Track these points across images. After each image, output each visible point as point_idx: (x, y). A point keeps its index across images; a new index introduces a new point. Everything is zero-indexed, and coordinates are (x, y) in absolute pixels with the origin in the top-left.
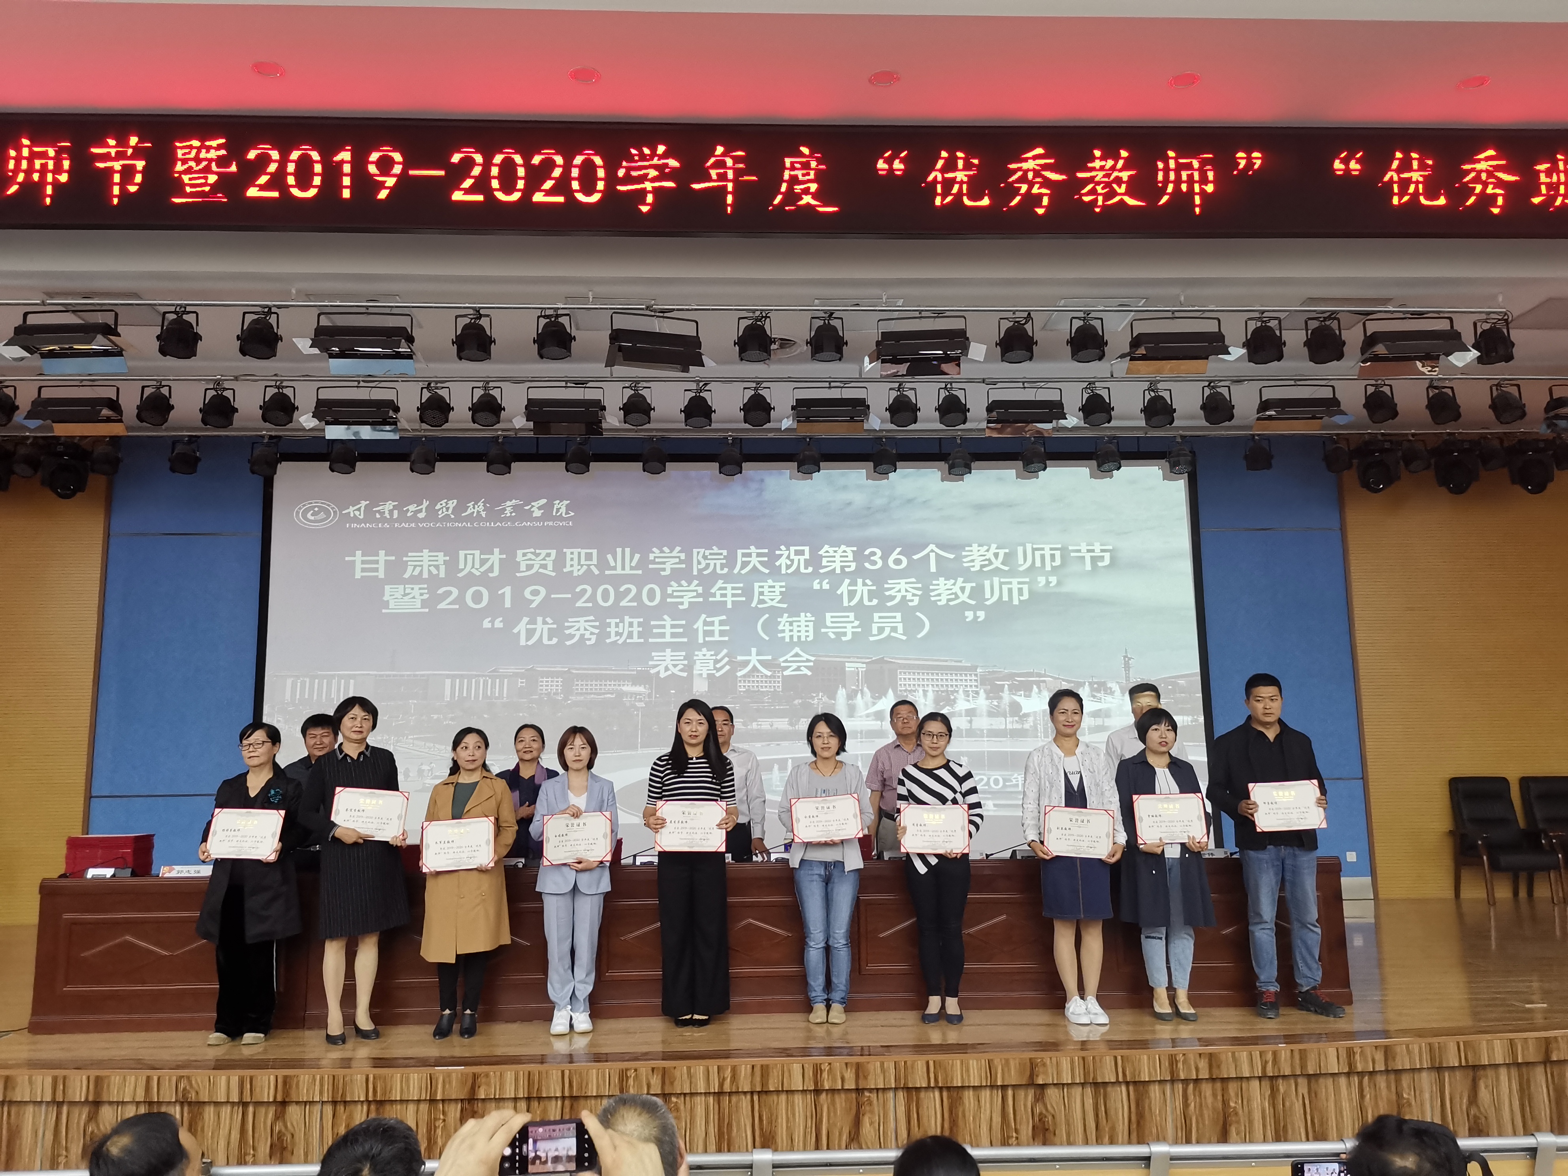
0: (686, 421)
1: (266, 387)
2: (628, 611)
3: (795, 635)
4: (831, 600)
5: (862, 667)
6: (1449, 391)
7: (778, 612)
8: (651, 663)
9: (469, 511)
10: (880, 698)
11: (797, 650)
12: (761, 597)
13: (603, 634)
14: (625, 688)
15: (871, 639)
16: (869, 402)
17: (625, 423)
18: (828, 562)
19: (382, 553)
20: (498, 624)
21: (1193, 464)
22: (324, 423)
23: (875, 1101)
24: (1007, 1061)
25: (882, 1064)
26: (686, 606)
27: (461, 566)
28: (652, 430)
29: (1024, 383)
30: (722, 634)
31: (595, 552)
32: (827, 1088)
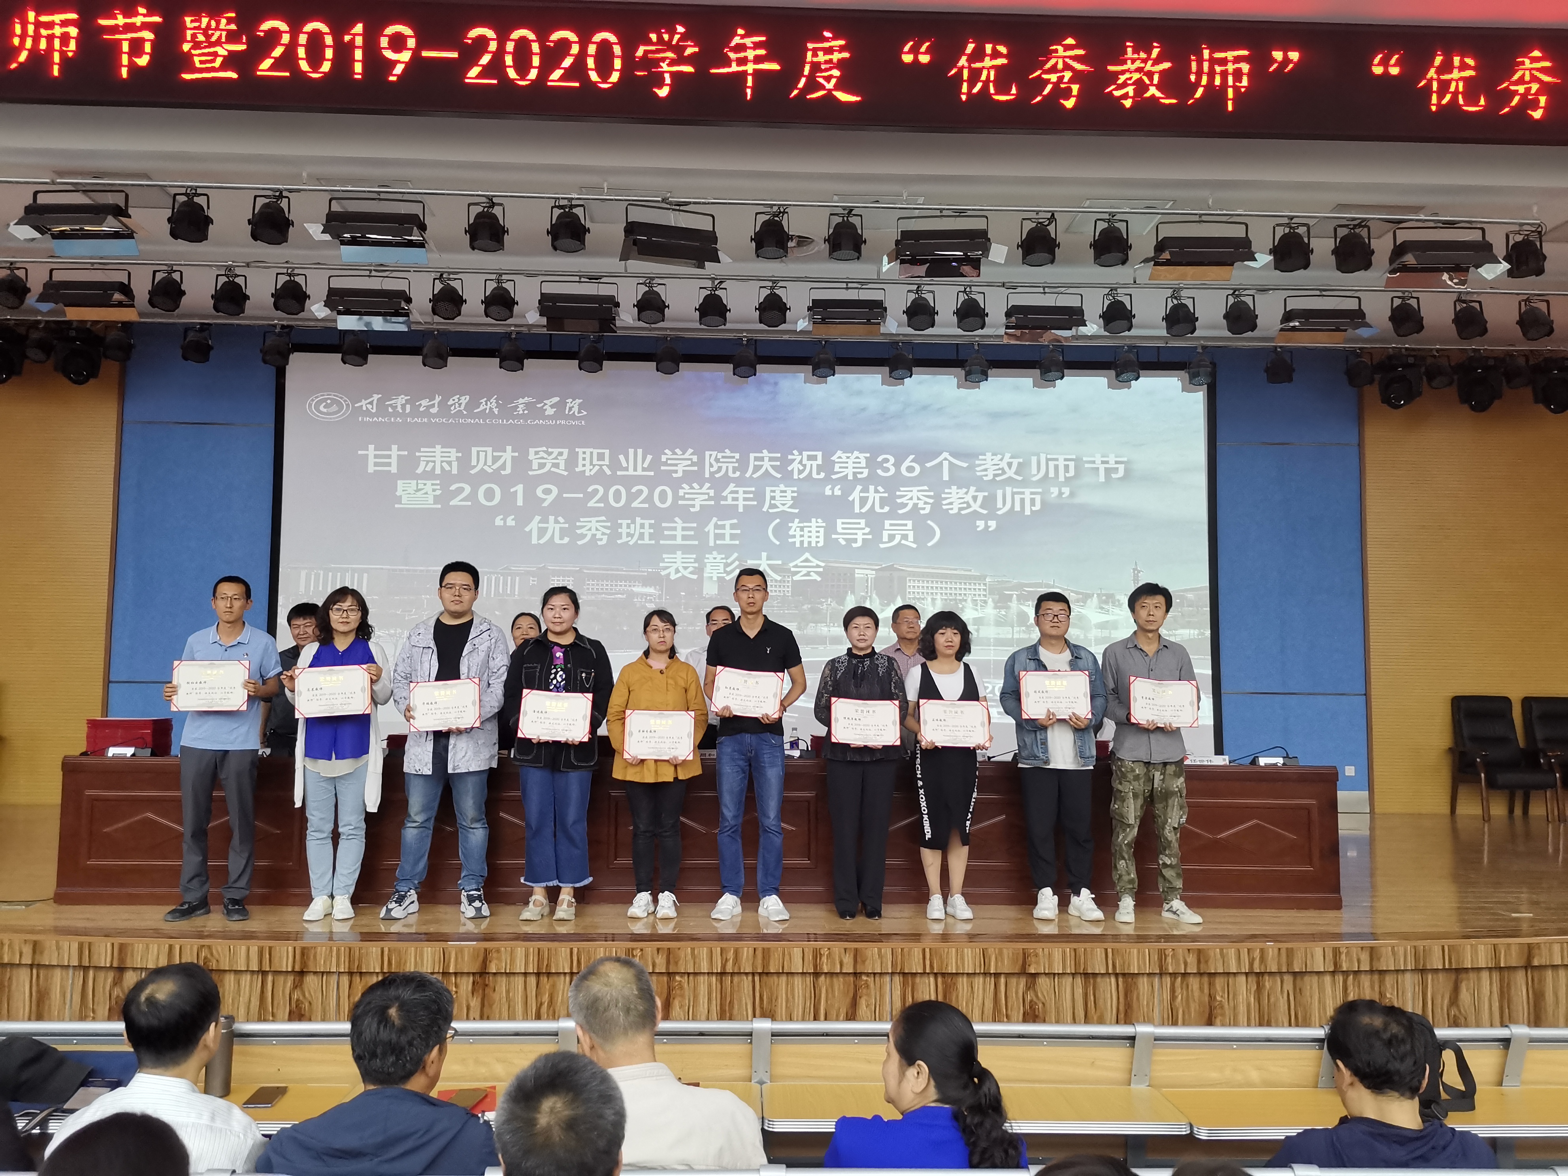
0: (700, 319)
1: (278, 274)
2: (641, 513)
3: (806, 540)
4: (843, 507)
5: (872, 574)
6: (1477, 305)
7: (789, 517)
8: (661, 565)
9: (482, 408)
11: (807, 555)
12: (773, 502)
13: (615, 534)
14: (635, 589)
15: (882, 546)
16: (887, 304)
17: (639, 320)
18: (840, 468)
19: (395, 447)
20: (510, 522)
21: (1213, 375)
22: (335, 312)
23: (872, 985)
24: (1001, 950)
25: (880, 950)
26: (697, 509)
27: (474, 463)
28: (666, 329)
29: (1044, 288)
30: (733, 537)
31: (607, 452)
32: (826, 971)
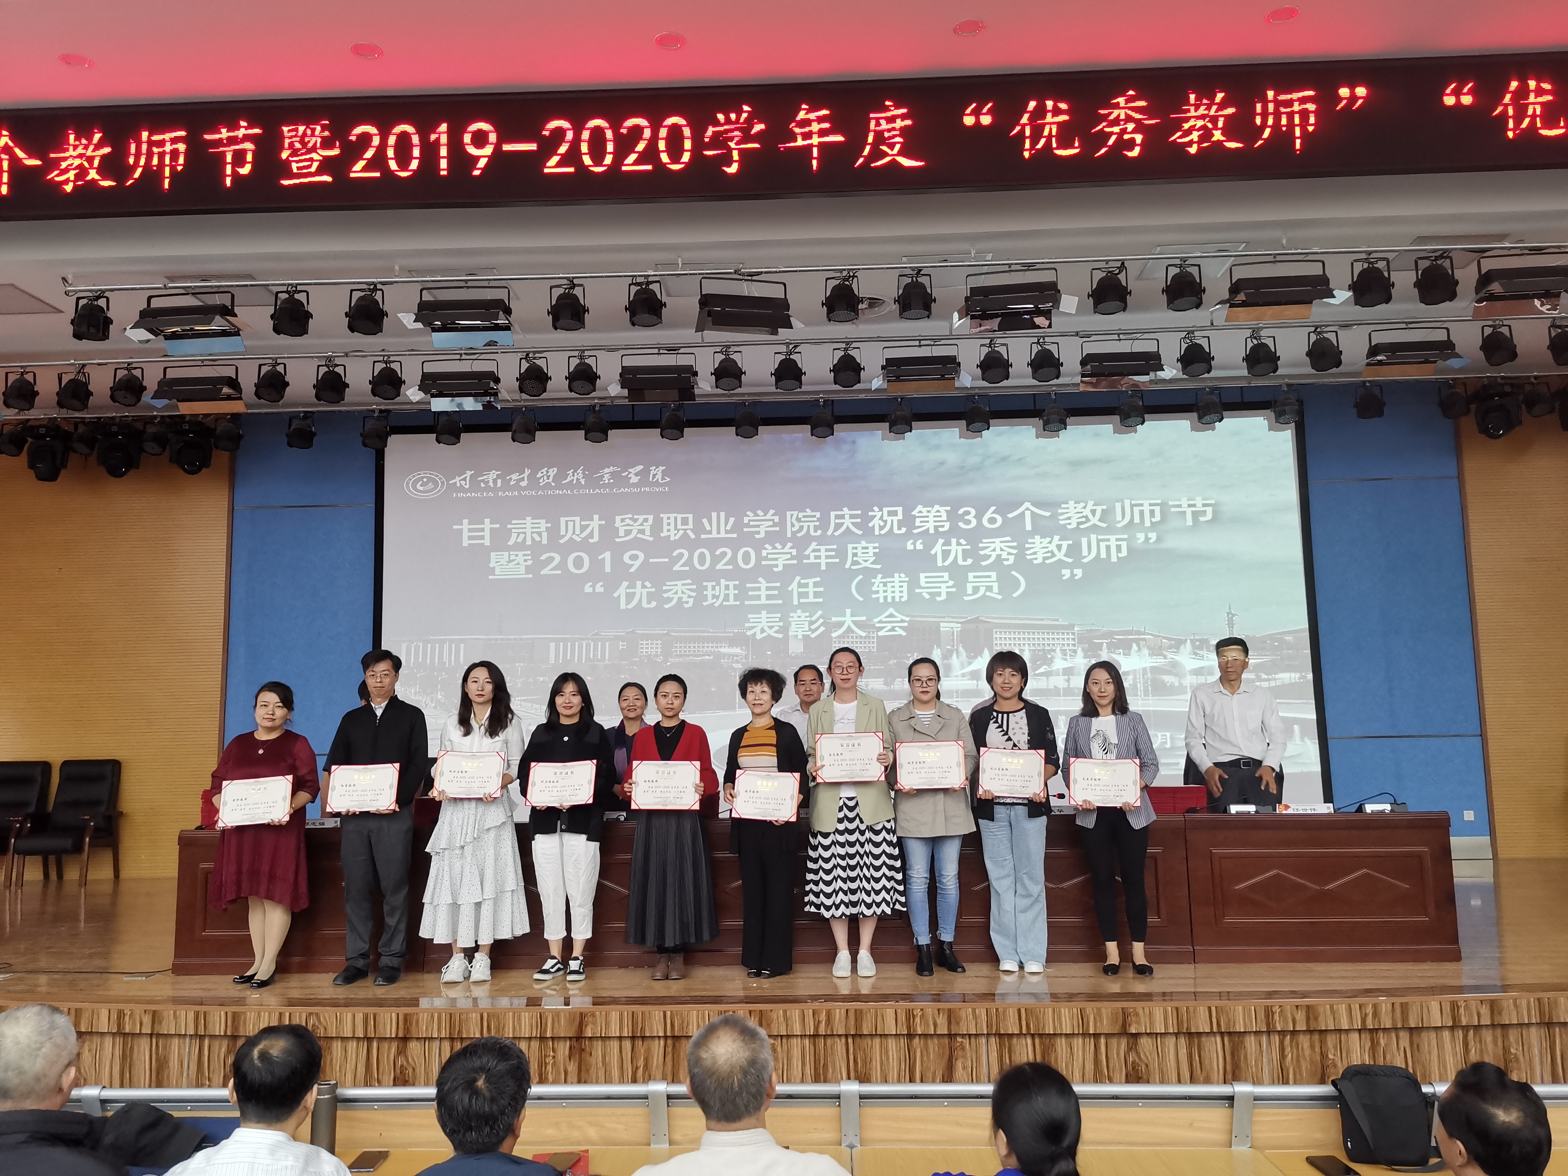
0: (776, 384)
1: (374, 362)
2: (725, 574)
3: (890, 595)
4: (925, 561)
5: (957, 627)
7: (872, 573)
8: (747, 625)
9: (569, 479)
10: (975, 657)
11: (891, 610)
12: (855, 559)
13: (700, 597)
14: (722, 650)
15: (966, 598)
16: (960, 359)
17: (717, 387)
18: (921, 522)
19: (487, 521)
20: (599, 588)
21: (1301, 413)
22: (429, 395)
23: (967, 1047)
24: (1099, 1009)
25: (974, 1011)
26: (780, 568)
27: (563, 532)
28: (743, 394)
29: (1119, 335)
30: (816, 595)
31: (690, 516)
32: (920, 1033)
